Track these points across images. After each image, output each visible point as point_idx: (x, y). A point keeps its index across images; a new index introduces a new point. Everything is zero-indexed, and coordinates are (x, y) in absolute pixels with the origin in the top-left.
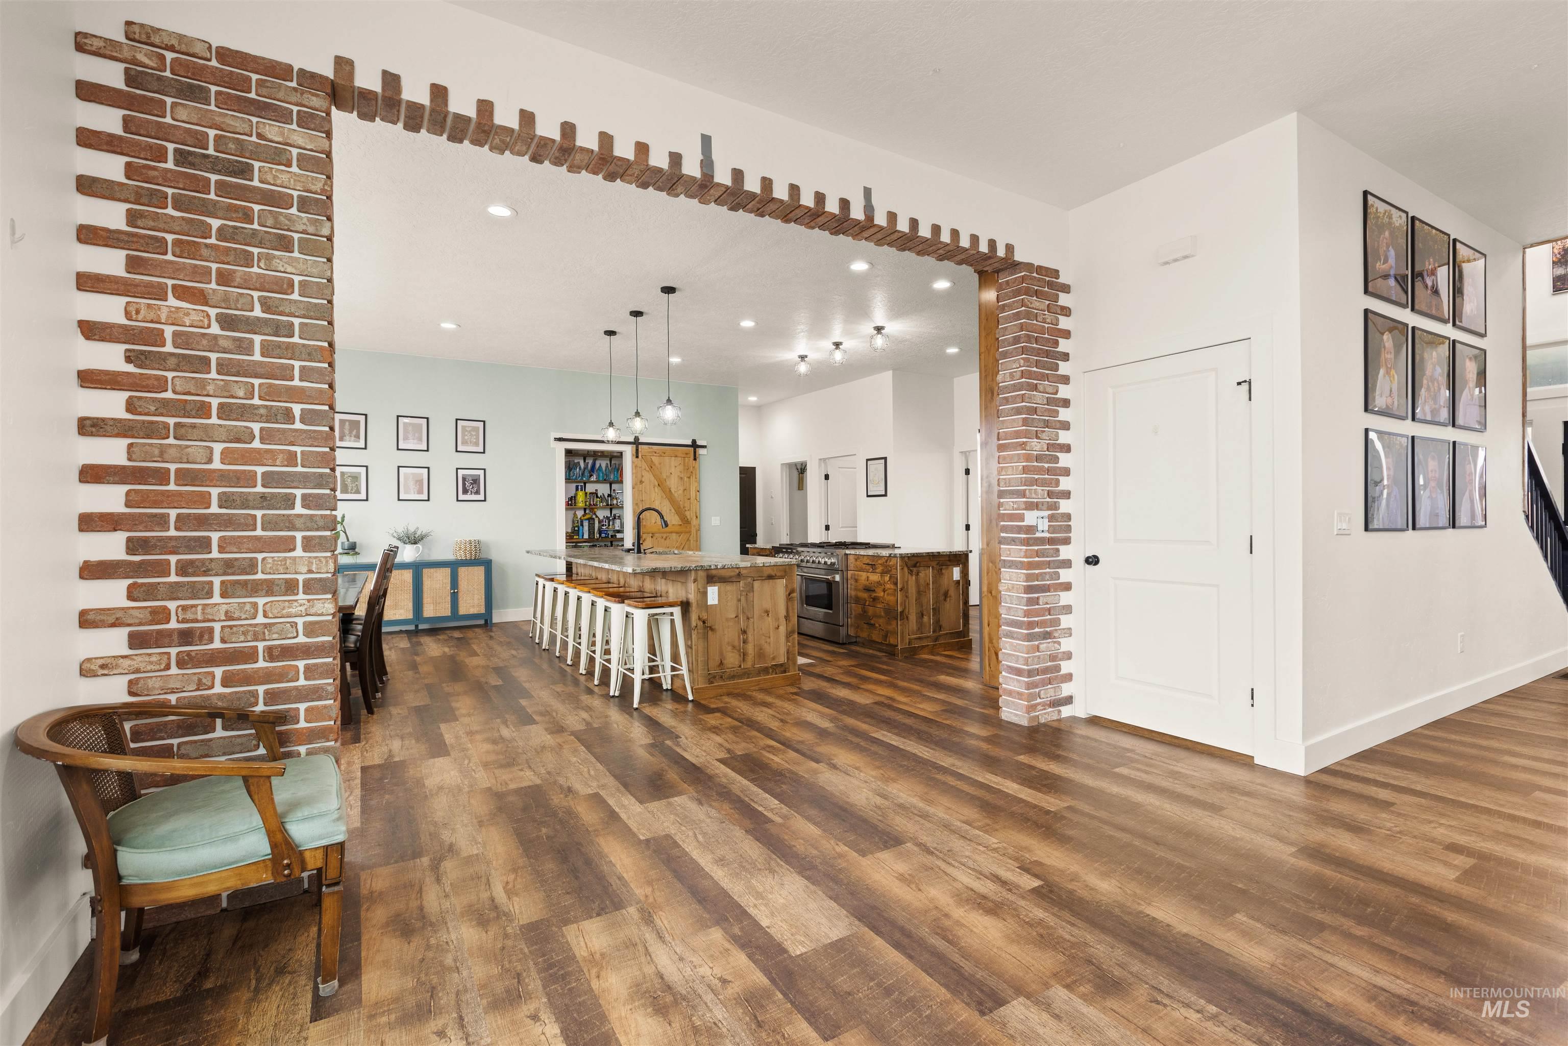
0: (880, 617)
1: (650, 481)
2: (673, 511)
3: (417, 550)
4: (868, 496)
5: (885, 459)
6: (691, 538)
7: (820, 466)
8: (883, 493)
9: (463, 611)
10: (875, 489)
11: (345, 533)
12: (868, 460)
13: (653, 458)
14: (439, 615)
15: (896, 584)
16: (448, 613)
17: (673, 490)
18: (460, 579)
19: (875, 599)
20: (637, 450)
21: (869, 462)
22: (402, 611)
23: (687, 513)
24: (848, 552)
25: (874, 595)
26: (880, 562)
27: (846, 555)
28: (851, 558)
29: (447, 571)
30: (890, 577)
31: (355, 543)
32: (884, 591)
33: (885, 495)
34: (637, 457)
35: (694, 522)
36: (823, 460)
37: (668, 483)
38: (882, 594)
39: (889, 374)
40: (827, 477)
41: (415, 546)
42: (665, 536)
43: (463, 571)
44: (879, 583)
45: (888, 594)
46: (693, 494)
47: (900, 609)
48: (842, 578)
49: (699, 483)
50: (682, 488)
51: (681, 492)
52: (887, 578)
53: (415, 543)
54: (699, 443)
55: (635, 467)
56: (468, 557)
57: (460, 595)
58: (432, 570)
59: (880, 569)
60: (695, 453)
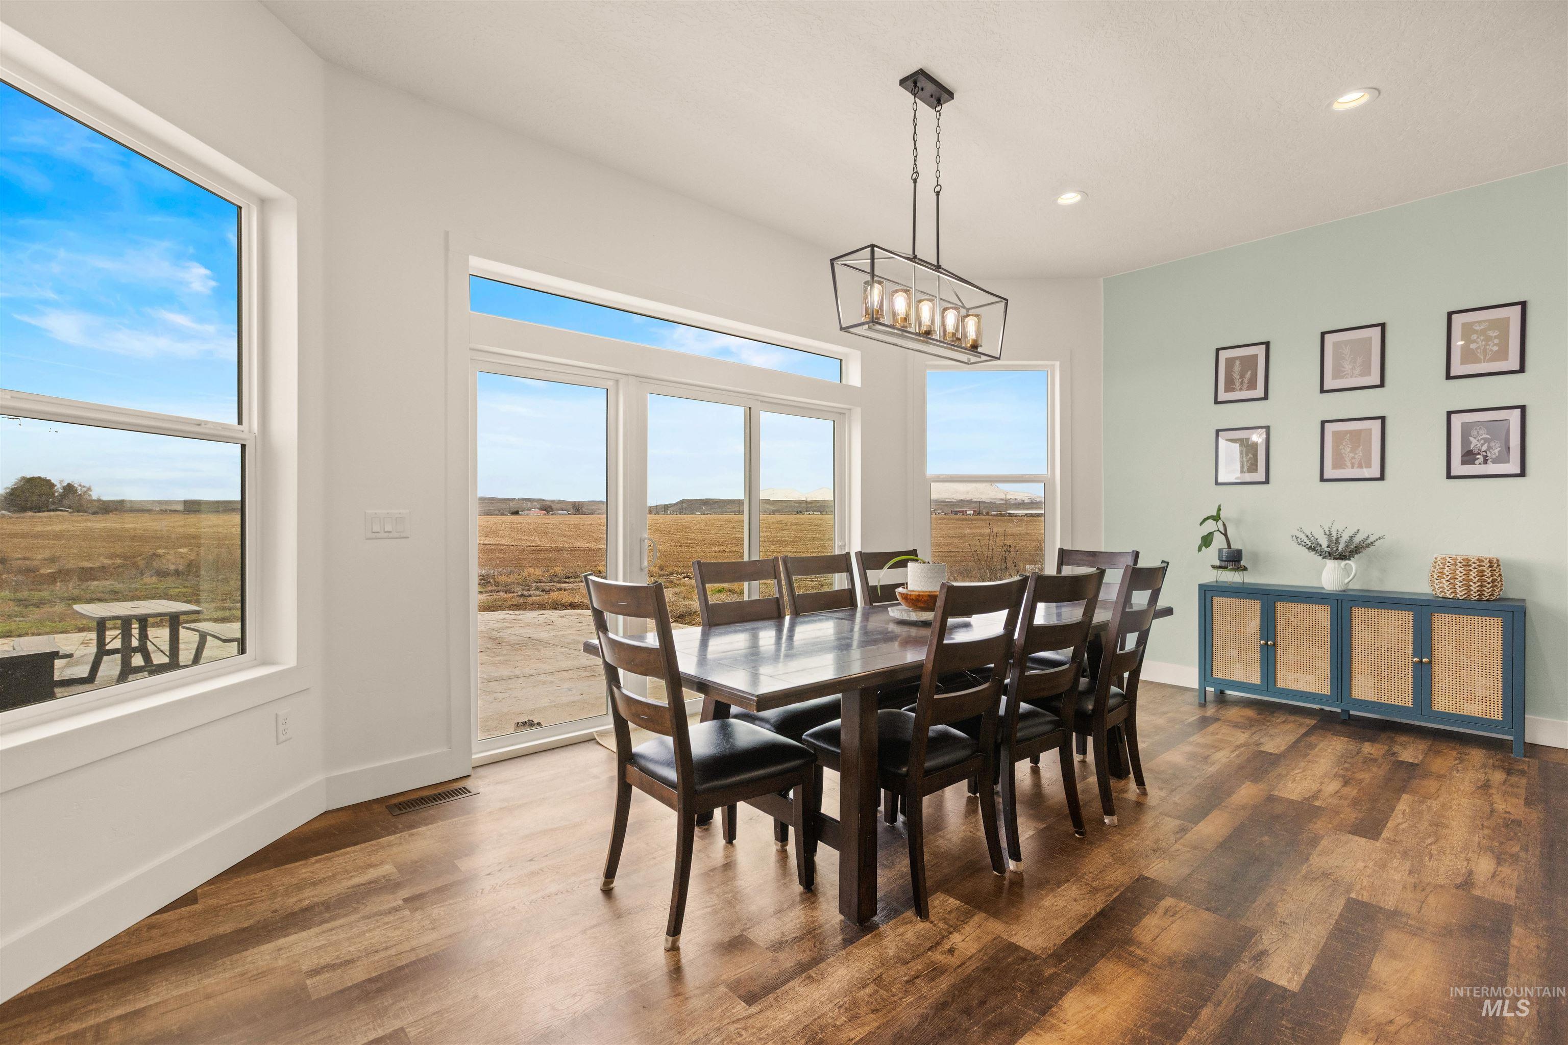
3: (1347, 570)
9: (1442, 702)
11: (1225, 535)
14: (1385, 700)
16: (1406, 700)
18: (1436, 636)
22: (1310, 678)
29: (1407, 617)
31: (1239, 552)
41: (1343, 563)
43: (1443, 623)
53: (1342, 557)
56: (1461, 594)
57: (1437, 669)
58: (1373, 612)
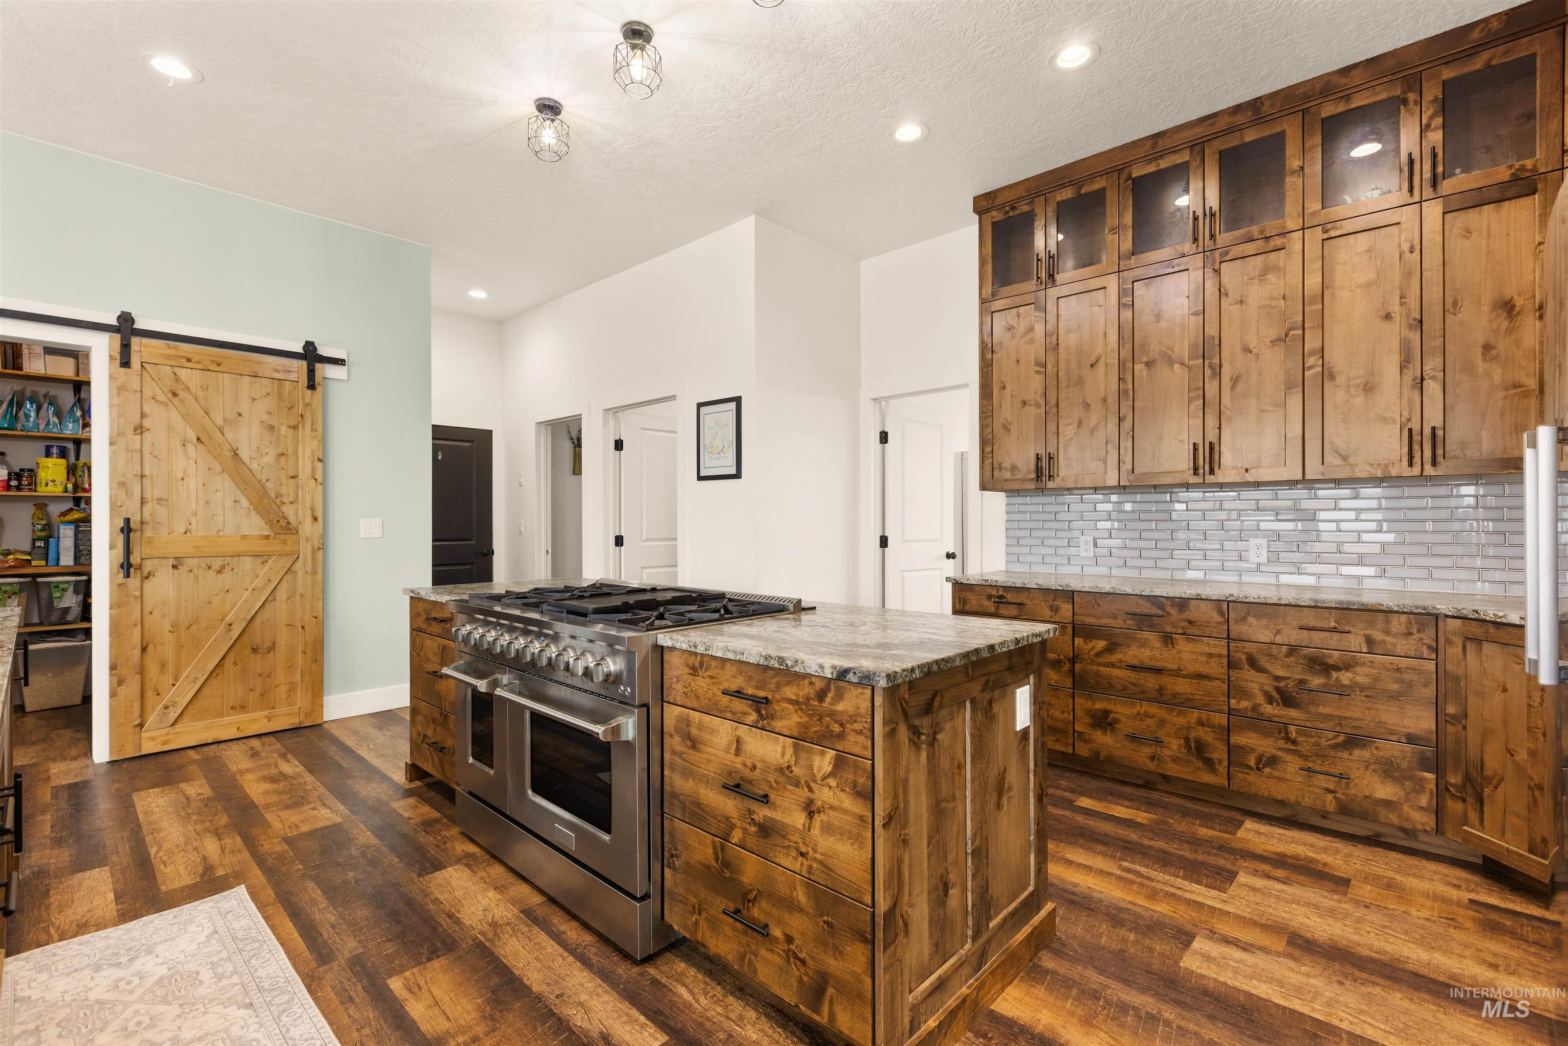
0: (790, 905)
1: (170, 429)
2: (245, 503)
4: (700, 478)
5: (738, 400)
6: (298, 567)
7: (606, 422)
8: (733, 471)
10: (714, 463)
12: (700, 405)
13: (183, 373)
15: (869, 796)
17: (245, 455)
19: (766, 830)
20: (126, 347)
21: (702, 409)
23: (289, 511)
24: (664, 639)
25: (762, 813)
26: (790, 692)
27: (660, 650)
28: (675, 664)
30: (839, 763)
32: (810, 809)
33: (738, 476)
34: (126, 363)
35: (308, 529)
36: (615, 411)
37: (229, 435)
38: (798, 819)
39: (749, 223)
40: (619, 445)
42: (217, 563)
44: (784, 771)
45: (828, 828)
46: (305, 467)
47: (883, 905)
48: (646, 726)
49: (323, 441)
50: (272, 453)
51: (269, 459)
52: (824, 762)
54: (323, 351)
55: (118, 389)
59: (791, 720)
60: (311, 372)
